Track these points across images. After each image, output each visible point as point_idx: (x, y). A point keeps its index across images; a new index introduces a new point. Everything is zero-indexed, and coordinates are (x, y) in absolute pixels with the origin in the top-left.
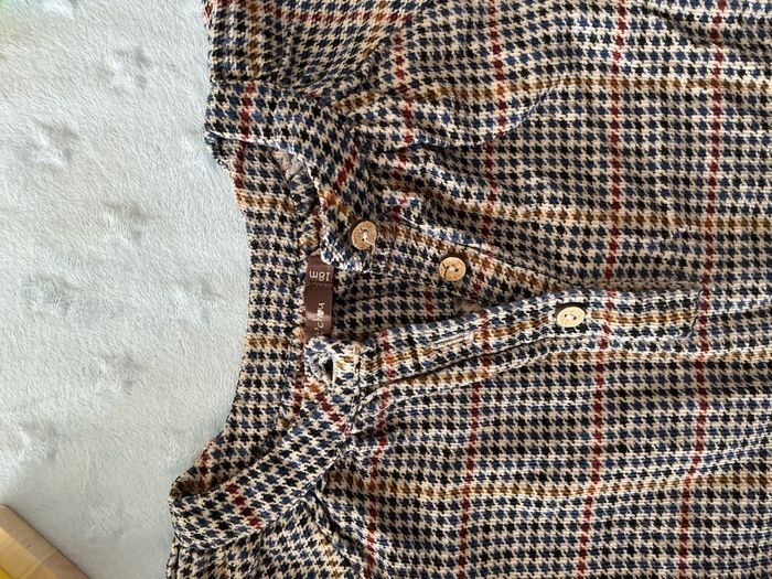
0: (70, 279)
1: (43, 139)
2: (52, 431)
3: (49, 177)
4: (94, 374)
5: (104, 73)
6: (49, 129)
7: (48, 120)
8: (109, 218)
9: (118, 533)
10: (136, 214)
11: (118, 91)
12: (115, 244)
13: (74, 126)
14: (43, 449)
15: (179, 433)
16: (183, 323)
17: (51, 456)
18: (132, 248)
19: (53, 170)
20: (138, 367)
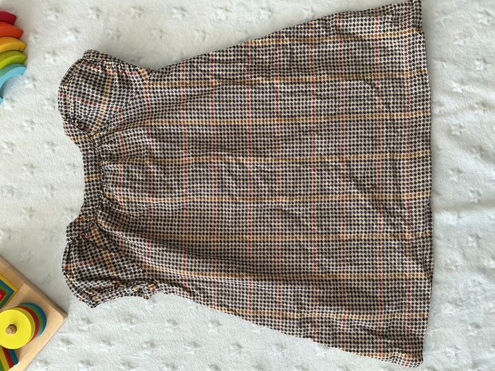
0: (14, 186)
1: (5, 146)
2: (10, 230)
3: (7, 157)
4: (21, 213)
5: (22, 127)
6: (7, 143)
7: (7, 141)
8: (24, 168)
9: (30, 259)
10: (32, 167)
11: (26, 132)
12: (27, 176)
13: (14, 142)
14: (7, 235)
15: (46, 230)
16: (46, 198)
17: (10, 237)
18: (31, 176)
19: (9, 155)
20: (34, 211)
